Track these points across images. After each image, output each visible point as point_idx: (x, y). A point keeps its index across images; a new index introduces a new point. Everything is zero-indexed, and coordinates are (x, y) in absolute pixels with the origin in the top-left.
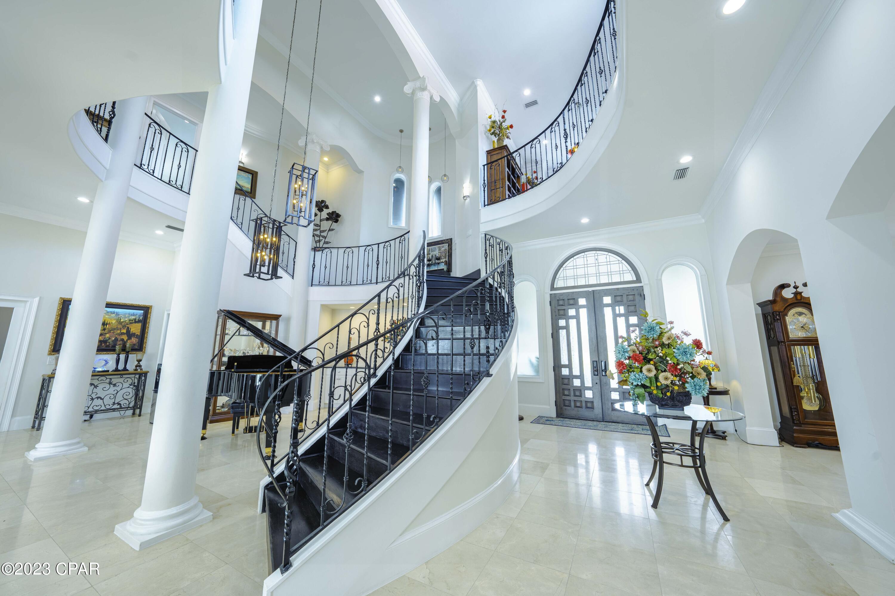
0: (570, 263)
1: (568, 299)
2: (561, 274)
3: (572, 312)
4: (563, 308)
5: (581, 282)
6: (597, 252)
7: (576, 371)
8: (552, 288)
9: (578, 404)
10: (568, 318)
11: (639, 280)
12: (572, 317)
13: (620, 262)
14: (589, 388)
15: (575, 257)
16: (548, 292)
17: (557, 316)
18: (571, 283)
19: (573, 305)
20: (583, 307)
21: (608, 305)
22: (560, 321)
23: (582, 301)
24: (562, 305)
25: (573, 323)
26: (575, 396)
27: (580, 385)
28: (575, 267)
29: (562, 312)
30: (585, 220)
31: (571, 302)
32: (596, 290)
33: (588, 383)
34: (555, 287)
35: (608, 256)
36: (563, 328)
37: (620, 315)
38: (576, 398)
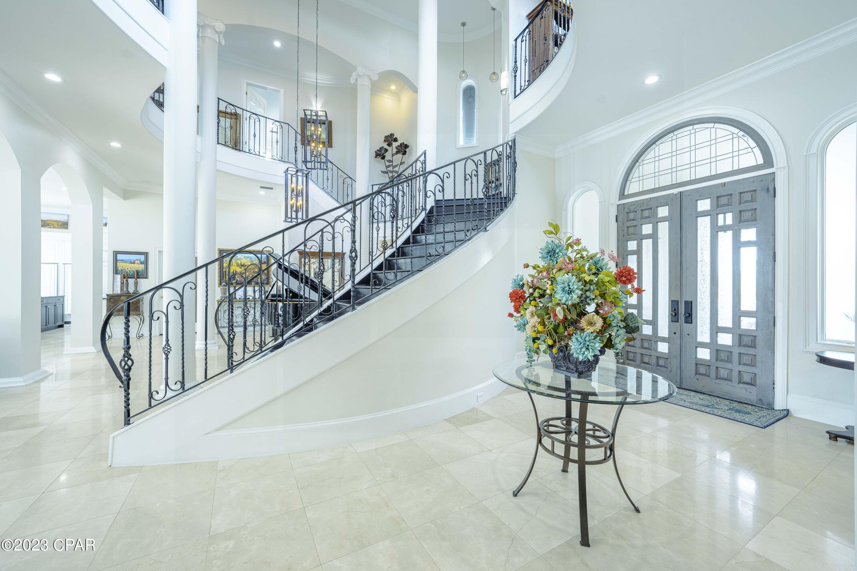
0: (650, 154)
1: (642, 210)
2: (635, 173)
3: (647, 229)
4: (634, 223)
5: (666, 181)
6: (695, 127)
7: (647, 314)
8: (622, 195)
9: (646, 359)
10: (640, 238)
11: (768, 161)
12: (647, 237)
13: (735, 136)
14: (663, 340)
15: (657, 143)
16: (615, 201)
17: (625, 236)
18: (649, 185)
19: (649, 217)
20: (663, 219)
21: (704, 214)
22: (629, 243)
23: (663, 212)
24: (634, 220)
25: (647, 244)
26: (642, 347)
27: (651, 334)
28: (658, 159)
29: (631, 230)
30: (652, 80)
31: (646, 213)
32: (686, 191)
33: (663, 330)
34: (626, 193)
35: (713, 130)
36: (633, 253)
37: (725, 228)
38: (643, 351)
